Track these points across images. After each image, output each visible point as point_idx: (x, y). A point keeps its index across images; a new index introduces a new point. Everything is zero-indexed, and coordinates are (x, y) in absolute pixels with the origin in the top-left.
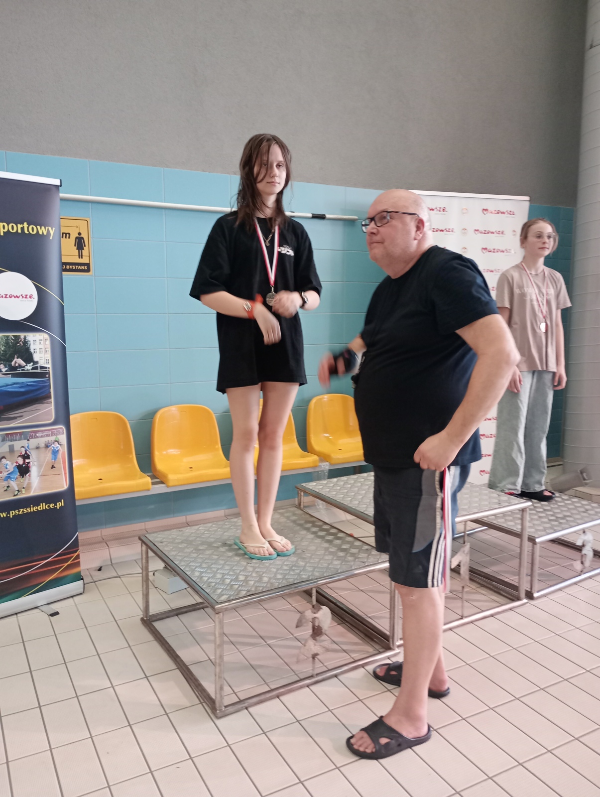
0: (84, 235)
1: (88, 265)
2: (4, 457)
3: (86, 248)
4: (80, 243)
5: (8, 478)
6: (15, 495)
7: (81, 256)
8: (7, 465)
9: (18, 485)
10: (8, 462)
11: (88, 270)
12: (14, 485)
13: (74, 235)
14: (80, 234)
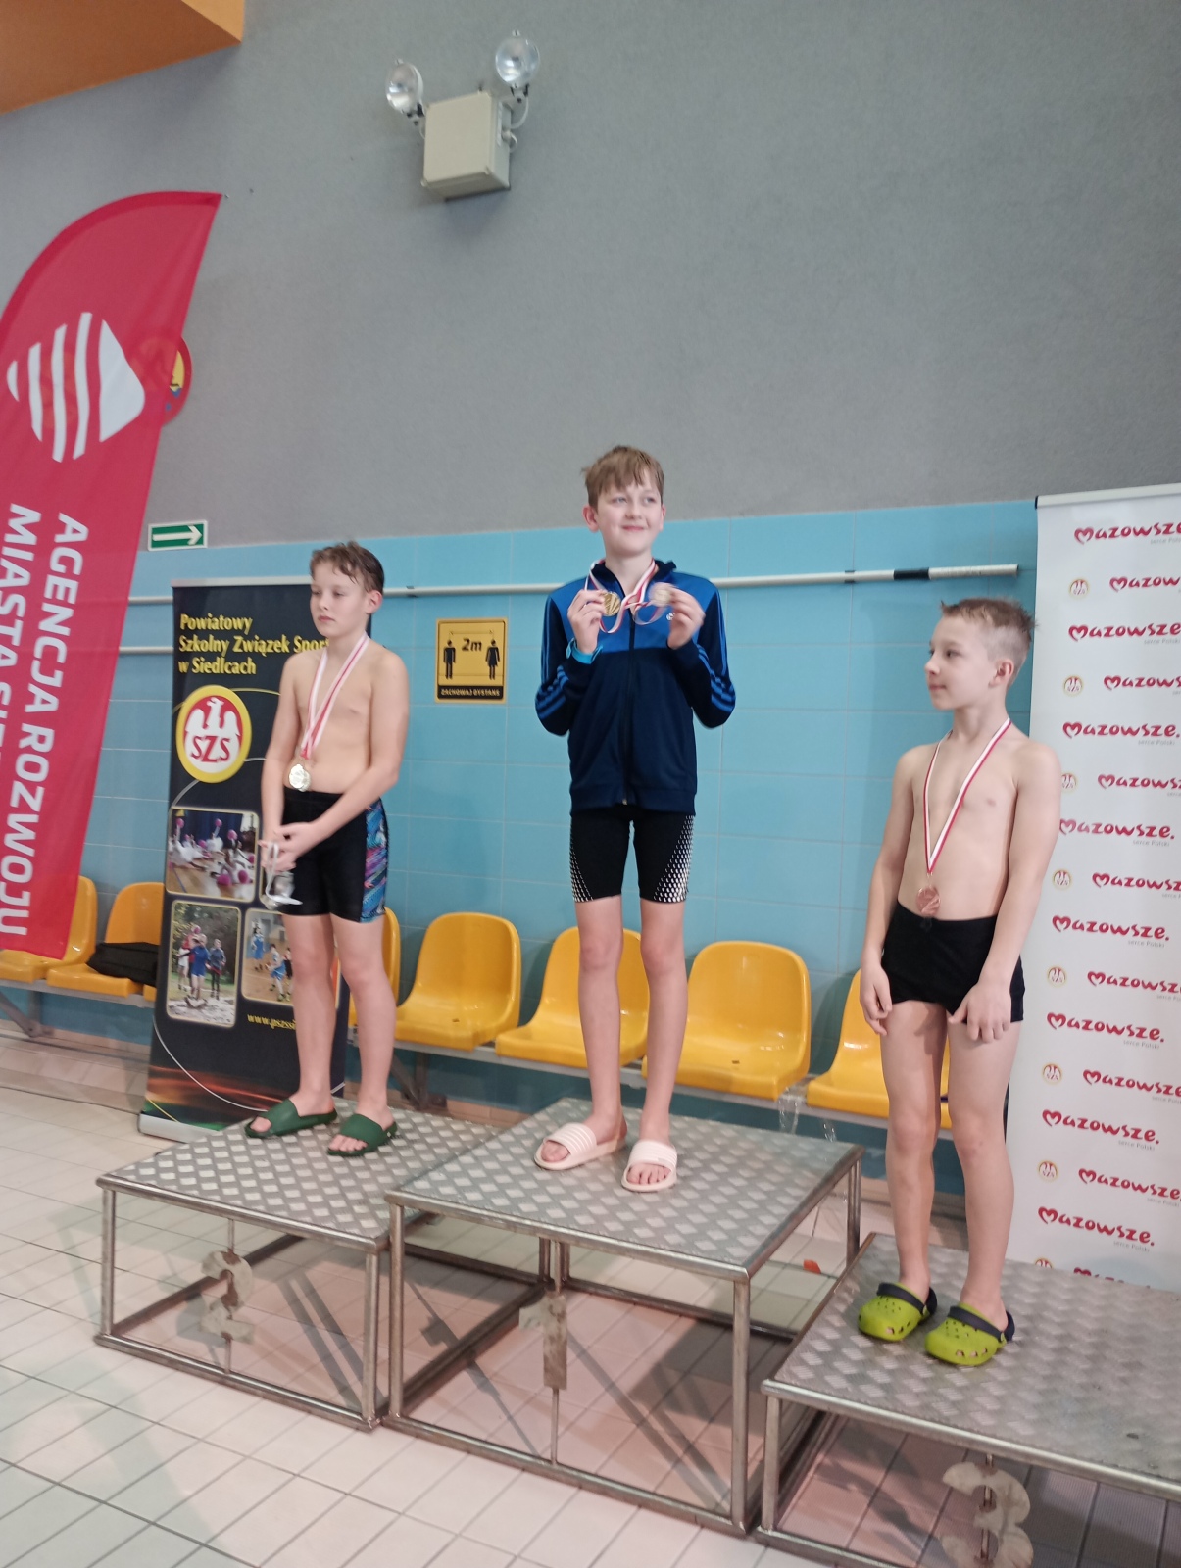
0: (499, 645)
1: (501, 689)
2: (274, 945)
3: (500, 664)
4: (493, 657)
5: (275, 974)
6: (280, 1000)
7: (492, 675)
8: (275, 955)
9: (284, 987)
10: (277, 953)
11: (500, 697)
12: (279, 984)
13: (487, 644)
14: (493, 642)
